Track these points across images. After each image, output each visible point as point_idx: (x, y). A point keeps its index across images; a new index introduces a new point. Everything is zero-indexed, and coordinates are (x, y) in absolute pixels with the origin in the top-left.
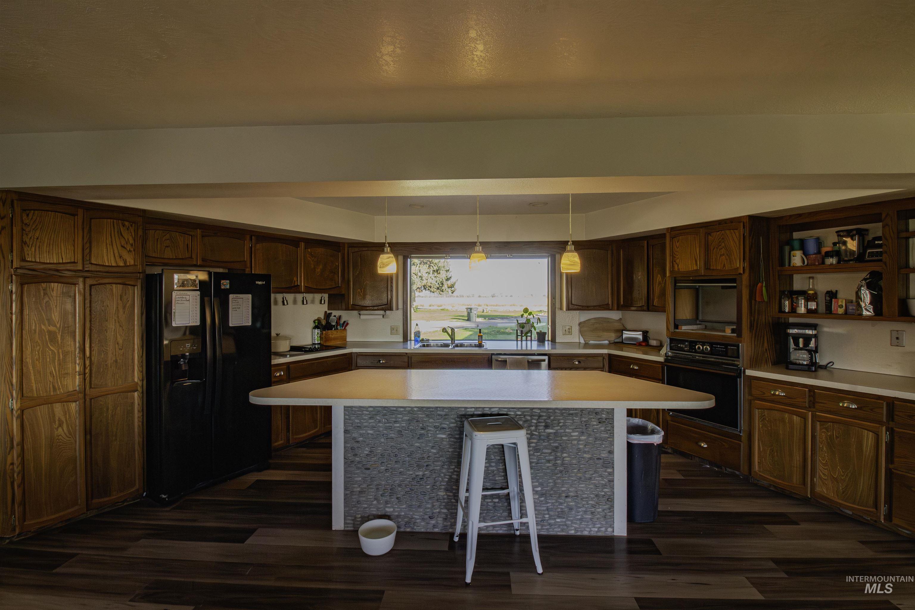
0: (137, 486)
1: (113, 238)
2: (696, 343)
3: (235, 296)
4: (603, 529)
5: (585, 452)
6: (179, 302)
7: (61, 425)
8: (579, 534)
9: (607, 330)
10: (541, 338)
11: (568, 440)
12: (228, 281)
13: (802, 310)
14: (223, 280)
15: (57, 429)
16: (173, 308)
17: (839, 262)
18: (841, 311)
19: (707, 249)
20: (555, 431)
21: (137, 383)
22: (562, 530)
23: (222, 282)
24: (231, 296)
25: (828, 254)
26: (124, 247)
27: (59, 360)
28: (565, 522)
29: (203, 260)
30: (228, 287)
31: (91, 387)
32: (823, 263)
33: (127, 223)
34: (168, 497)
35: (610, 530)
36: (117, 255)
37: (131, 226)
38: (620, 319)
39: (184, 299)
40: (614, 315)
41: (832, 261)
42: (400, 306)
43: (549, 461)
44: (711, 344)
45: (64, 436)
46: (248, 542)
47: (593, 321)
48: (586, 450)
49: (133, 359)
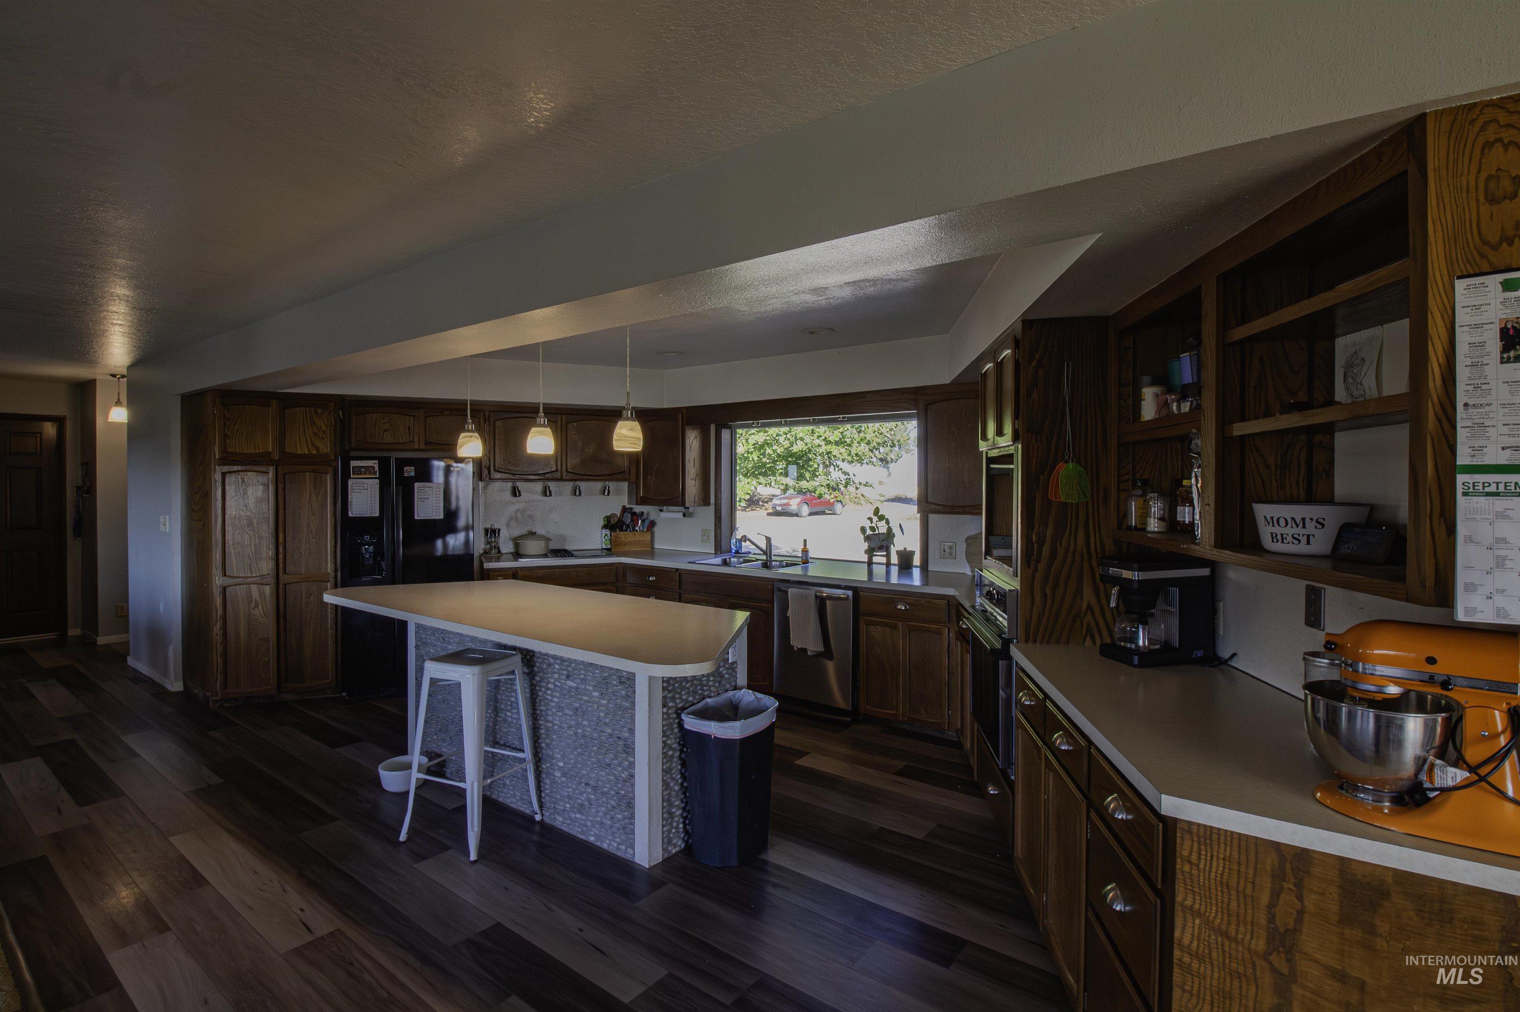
0: (330, 680)
1: (306, 426)
3: (421, 484)
4: (623, 847)
5: (606, 724)
6: (356, 491)
7: (257, 606)
8: (598, 844)
10: (905, 559)
11: (588, 702)
12: (413, 468)
14: (407, 466)
15: (254, 609)
16: (350, 497)
19: (1000, 393)
20: (575, 685)
21: (329, 574)
22: (583, 832)
23: (406, 468)
24: (417, 485)
26: (316, 434)
27: (255, 545)
28: (585, 820)
29: (426, 443)
30: (413, 474)
31: (285, 573)
33: (319, 410)
34: (347, 695)
35: (630, 851)
36: (309, 443)
37: (324, 412)
39: (362, 488)
42: (712, 501)
43: (570, 727)
45: (259, 615)
46: (338, 750)
48: (607, 721)
49: (326, 548)
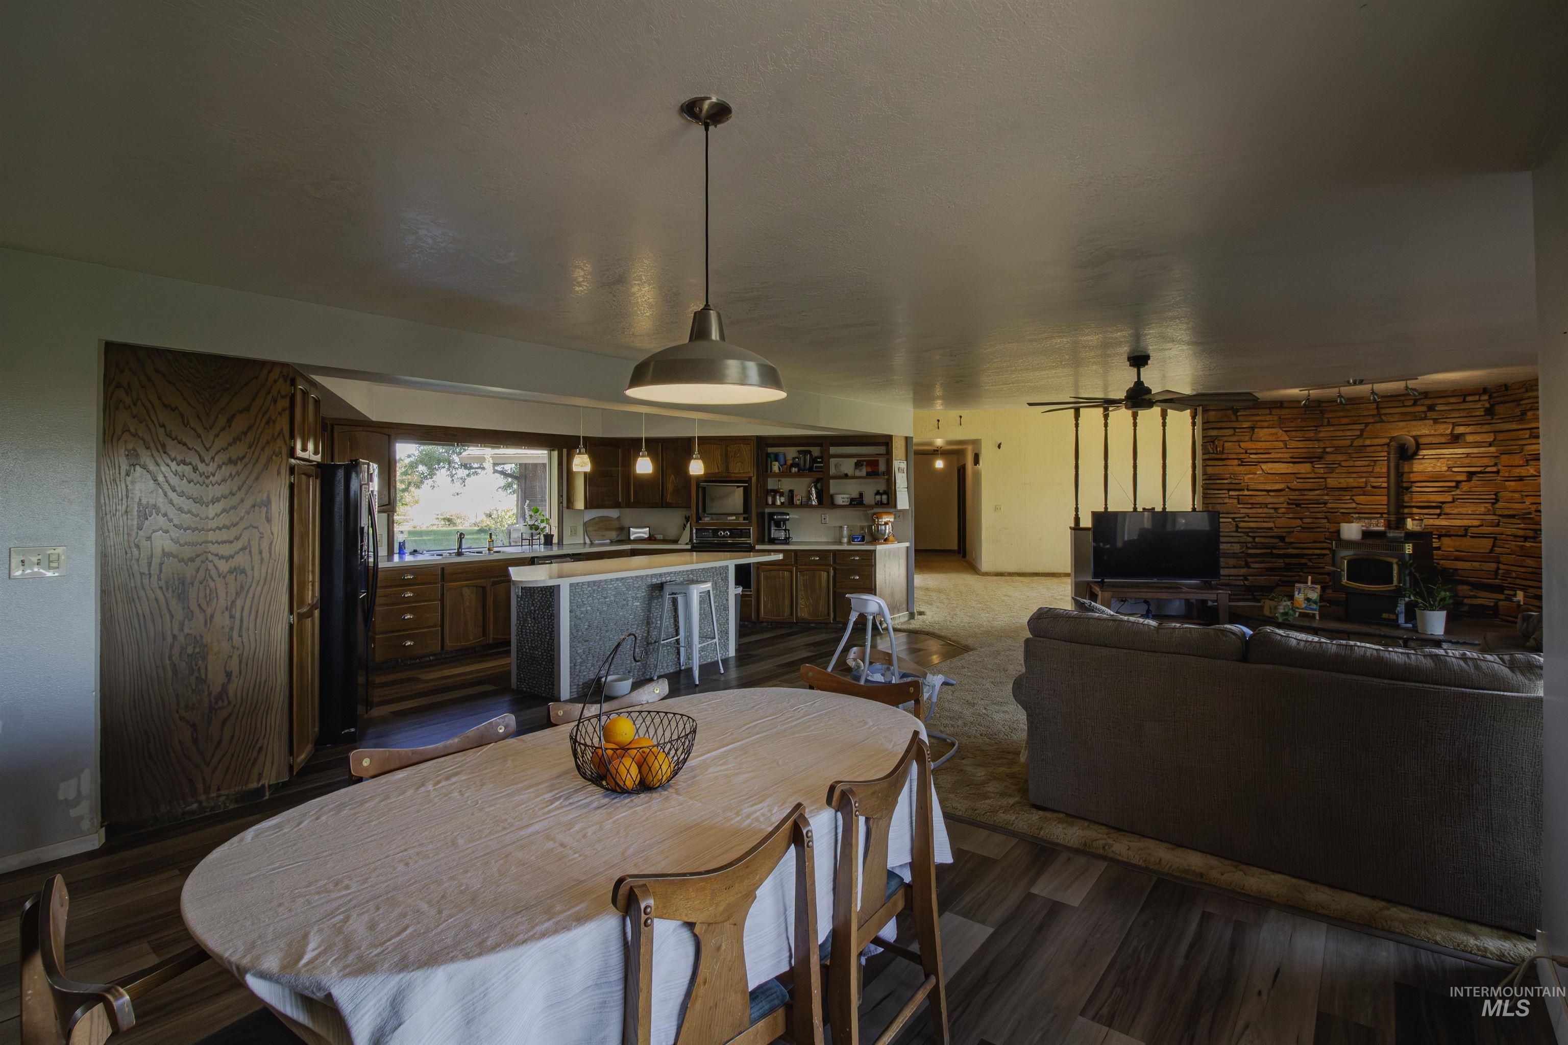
2: (718, 530)
9: (608, 529)
10: (548, 540)
13: (778, 503)
17: (799, 471)
18: (798, 503)
19: (726, 456)
25: (792, 465)
32: (790, 471)
38: (619, 517)
40: (613, 513)
41: (794, 470)
44: (730, 530)
47: (597, 519)
